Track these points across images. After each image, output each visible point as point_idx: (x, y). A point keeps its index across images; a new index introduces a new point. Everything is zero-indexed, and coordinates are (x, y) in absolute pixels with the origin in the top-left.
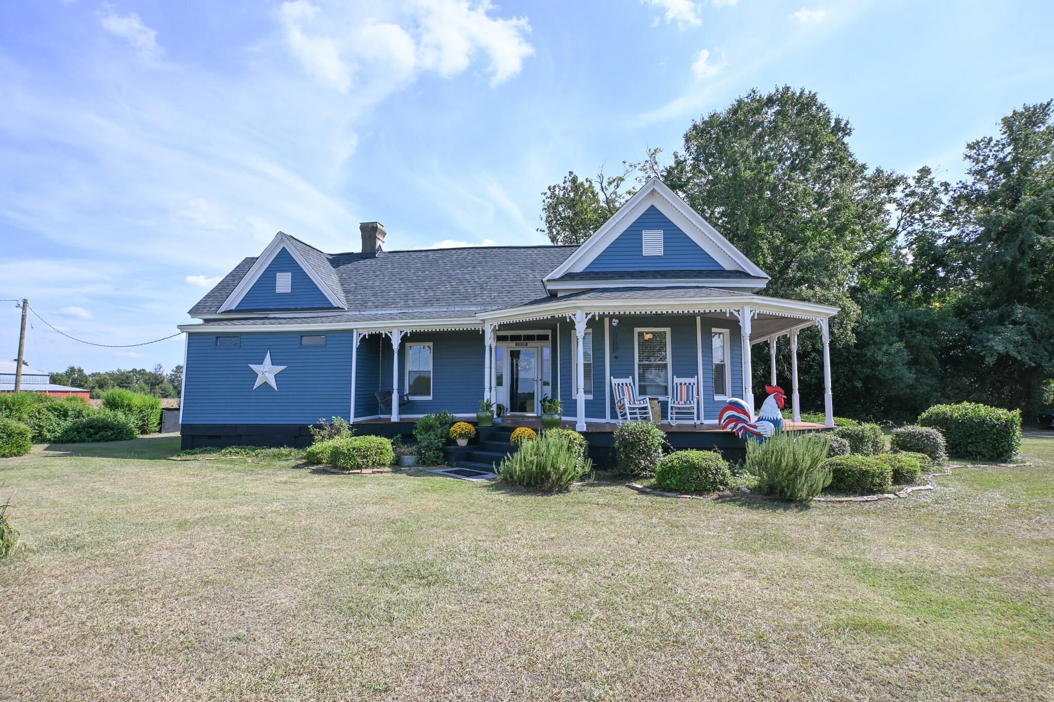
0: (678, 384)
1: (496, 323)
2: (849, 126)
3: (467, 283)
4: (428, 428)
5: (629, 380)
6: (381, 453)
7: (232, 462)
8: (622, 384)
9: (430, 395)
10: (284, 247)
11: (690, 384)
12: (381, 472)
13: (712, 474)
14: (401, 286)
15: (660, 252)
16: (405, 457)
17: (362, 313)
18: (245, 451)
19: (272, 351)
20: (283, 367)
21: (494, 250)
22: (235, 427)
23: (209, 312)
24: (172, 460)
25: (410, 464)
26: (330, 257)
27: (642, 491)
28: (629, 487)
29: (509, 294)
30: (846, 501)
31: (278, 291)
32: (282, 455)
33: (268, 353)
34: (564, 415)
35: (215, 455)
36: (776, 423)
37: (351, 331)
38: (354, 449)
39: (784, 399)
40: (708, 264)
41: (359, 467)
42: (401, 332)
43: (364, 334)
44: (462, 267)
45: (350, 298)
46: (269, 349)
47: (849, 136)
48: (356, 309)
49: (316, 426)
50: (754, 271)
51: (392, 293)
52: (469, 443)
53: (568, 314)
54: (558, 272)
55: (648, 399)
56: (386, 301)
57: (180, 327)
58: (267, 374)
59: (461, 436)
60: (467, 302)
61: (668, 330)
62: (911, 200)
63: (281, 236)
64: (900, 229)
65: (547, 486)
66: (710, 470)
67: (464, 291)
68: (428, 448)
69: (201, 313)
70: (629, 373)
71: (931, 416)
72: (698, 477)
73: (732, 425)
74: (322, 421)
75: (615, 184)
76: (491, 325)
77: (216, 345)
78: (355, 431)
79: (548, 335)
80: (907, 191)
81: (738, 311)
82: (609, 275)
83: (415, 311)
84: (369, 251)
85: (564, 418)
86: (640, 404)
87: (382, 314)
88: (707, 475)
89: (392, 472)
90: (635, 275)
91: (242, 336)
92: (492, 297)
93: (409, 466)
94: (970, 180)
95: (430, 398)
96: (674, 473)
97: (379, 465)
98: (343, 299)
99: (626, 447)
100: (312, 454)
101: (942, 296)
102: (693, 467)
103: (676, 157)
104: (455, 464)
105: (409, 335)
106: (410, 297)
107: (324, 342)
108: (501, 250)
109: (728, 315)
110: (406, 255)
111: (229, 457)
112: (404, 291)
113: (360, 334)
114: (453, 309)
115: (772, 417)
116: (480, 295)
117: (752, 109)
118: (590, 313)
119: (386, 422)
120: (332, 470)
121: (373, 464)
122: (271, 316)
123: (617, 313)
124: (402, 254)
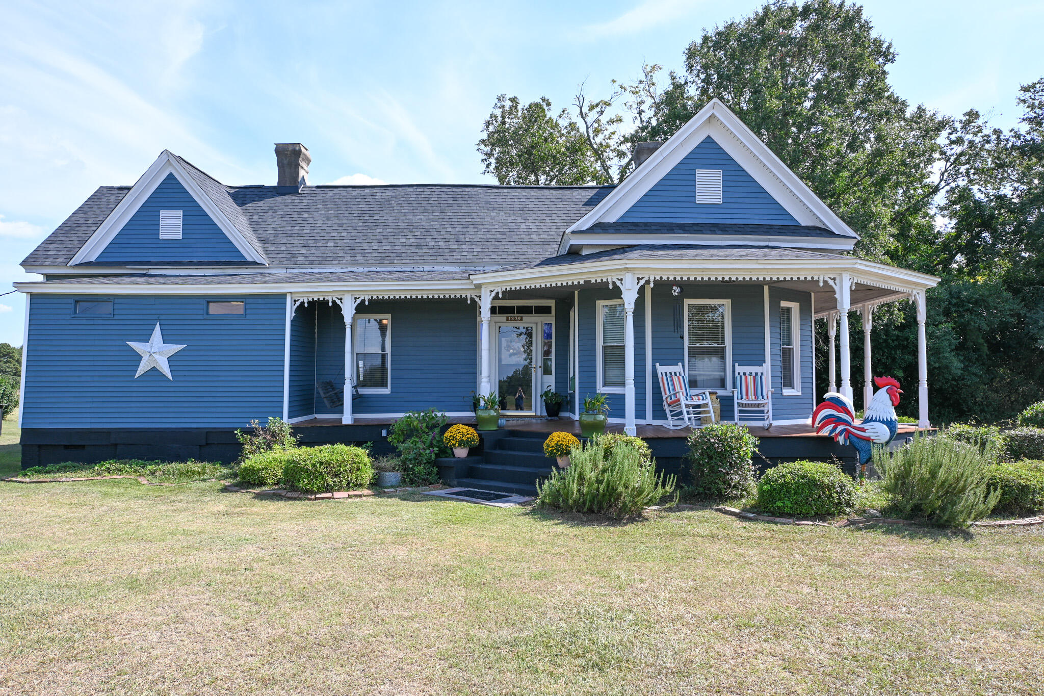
0: (742, 374)
1: (499, 289)
2: (892, 50)
3: (436, 233)
4: (410, 432)
5: (678, 368)
6: (358, 469)
7: (116, 483)
8: (671, 373)
9: (386, 386)
10: (171, 174)
11: (756, 374)
12: (360, 496)
13: (837, 492)
14: (342, 235)
15: (717, 198)
16: (387, 473)
17: (289, 271)
18: (131, 468)
19: (163, 322)
20: (183, 346)
21: (467, 190)
22: (108, 432)
23: (53, 265)
24: (16, 481)
25: (394, 484)
26: (232, 191)
27: (741, 517)
28: (720, 511)
29: (497, 250)
30: (1008, 525)
31: (163, 236)
32: (194, 473)
33: (158, 327)
34: (610, 416)
35: (84, 473)
36: (890, 424)
37: (283, 296)
38: (321, 463)
39: (900, 394)
40: (781, 217)
41: (329, 489)
42: (356, 299)
43: (301, 300)
44: (426, 210)
45: (269, 249)
46: (160, 320)
47: (892, 62)
48: (281, 265)
49: (246, 431)
50: (838, 227)
51: (330, 244)
52: (469, 454)
53: (611, 278)
54: (586, 222)
55: (707, 394)
56: (324, 255)
57: (16, 284)
58: (156, 356)
59: (462, 443)
60: (440, 259)
61: (727, 303)
62: (958, 149)
63: (168, 157)
64: (943, 184)
65: (614, 511)
66: (834, 488)
67: (433, 243)
68: (417, 460)
69: (41, 265)
70: (676, 359)
71: (1037, 415)
72: (820, 496)
73: (830, 427)
74: (255, 424)
75: (598, 109)
76: (491, 291)
77: (75, 313)
78: (300, 437)
79: (550, 307)
80: (953, 137)
81: (834, 279)
82: (653, 228)
83: (366, 270)
84: (288, 185)
85: (610, 420)
86: (699, 400)
87: (320, 273)
88: (831, 495)
89: (374, 495)
90: (687, 228)
91: (117, 301)
92: (475, 254)
93: (392, 487)
94: (1024, 128)
95: (387, 391)
96: (788, 492)
97: (356, 485)
98: (260, 250)
99: (711, 458)
100: (251, 471)
101: (989, 267)
102: (813, 484)
103: (673, 78)
104: (455, 483)
105: (367, 303)
106: (358, 250)
107: (242, 312)
108: (476, 189)
109: (821, 284)
110: (343, 192)
111: (107, 477)
112: (348, 241)
113: (295, 301)
114: (422, 269)
115: (885, 416)
116: (457, 250)
117: (783, 21)
118: (643, 278)
119: (336, 425)
120: (289, 495)
121: (348, 485)
122: (151, 272)
123: (678, 278)
124: (336, 190)
